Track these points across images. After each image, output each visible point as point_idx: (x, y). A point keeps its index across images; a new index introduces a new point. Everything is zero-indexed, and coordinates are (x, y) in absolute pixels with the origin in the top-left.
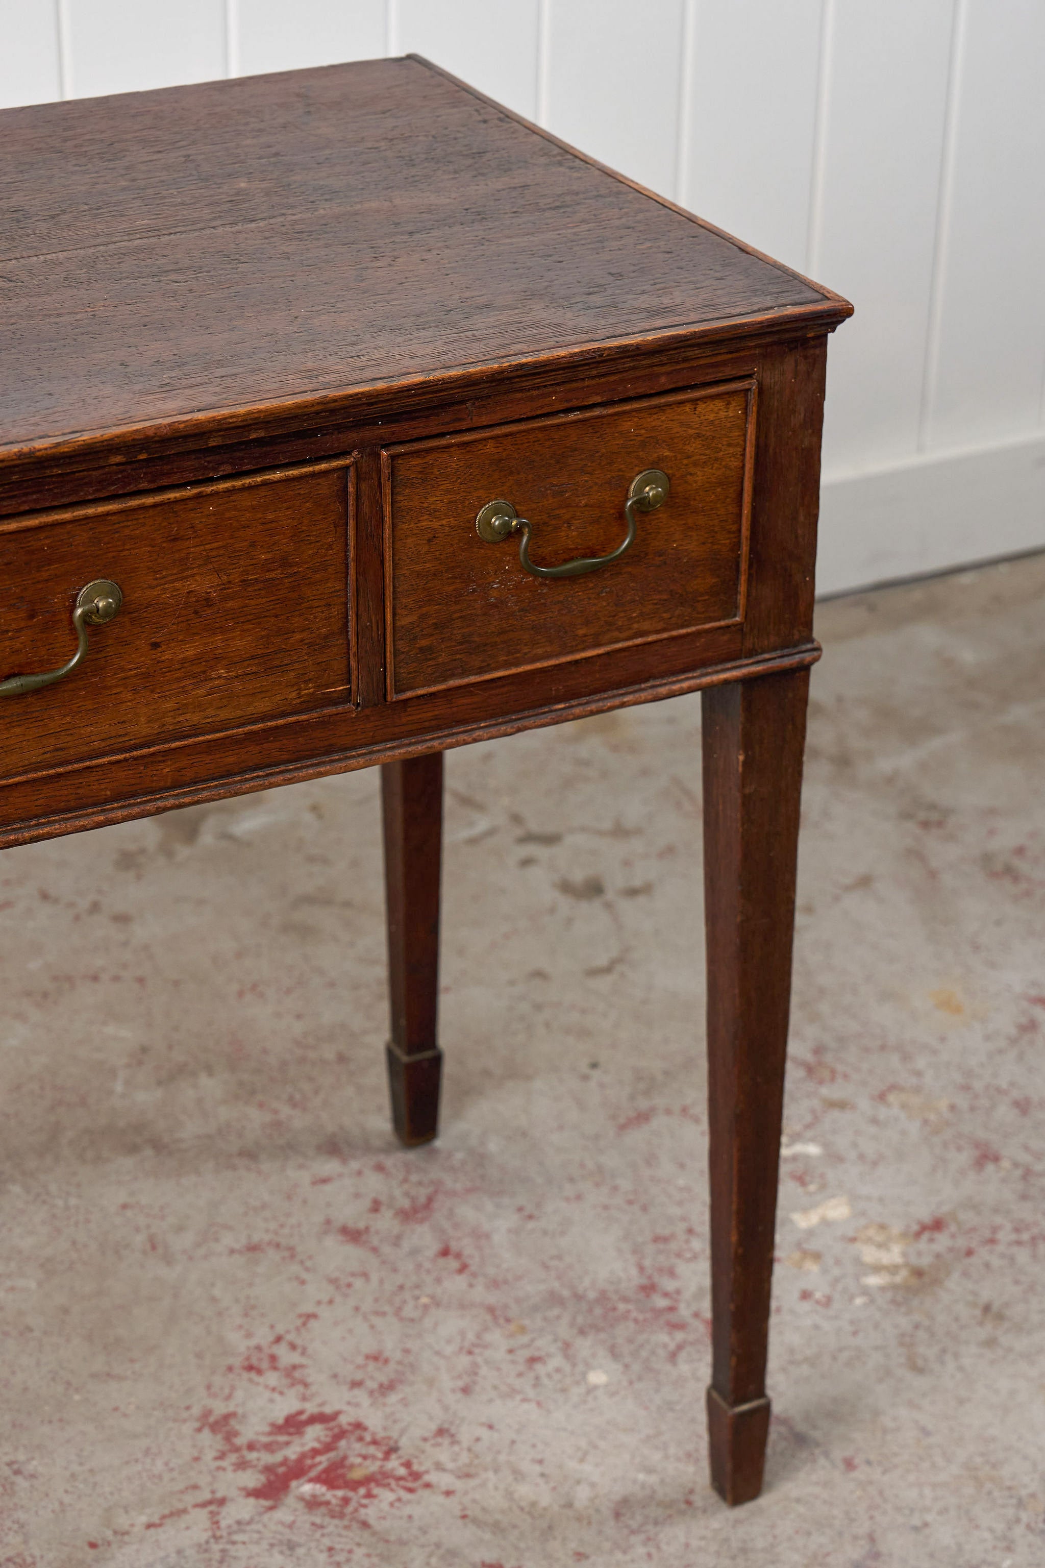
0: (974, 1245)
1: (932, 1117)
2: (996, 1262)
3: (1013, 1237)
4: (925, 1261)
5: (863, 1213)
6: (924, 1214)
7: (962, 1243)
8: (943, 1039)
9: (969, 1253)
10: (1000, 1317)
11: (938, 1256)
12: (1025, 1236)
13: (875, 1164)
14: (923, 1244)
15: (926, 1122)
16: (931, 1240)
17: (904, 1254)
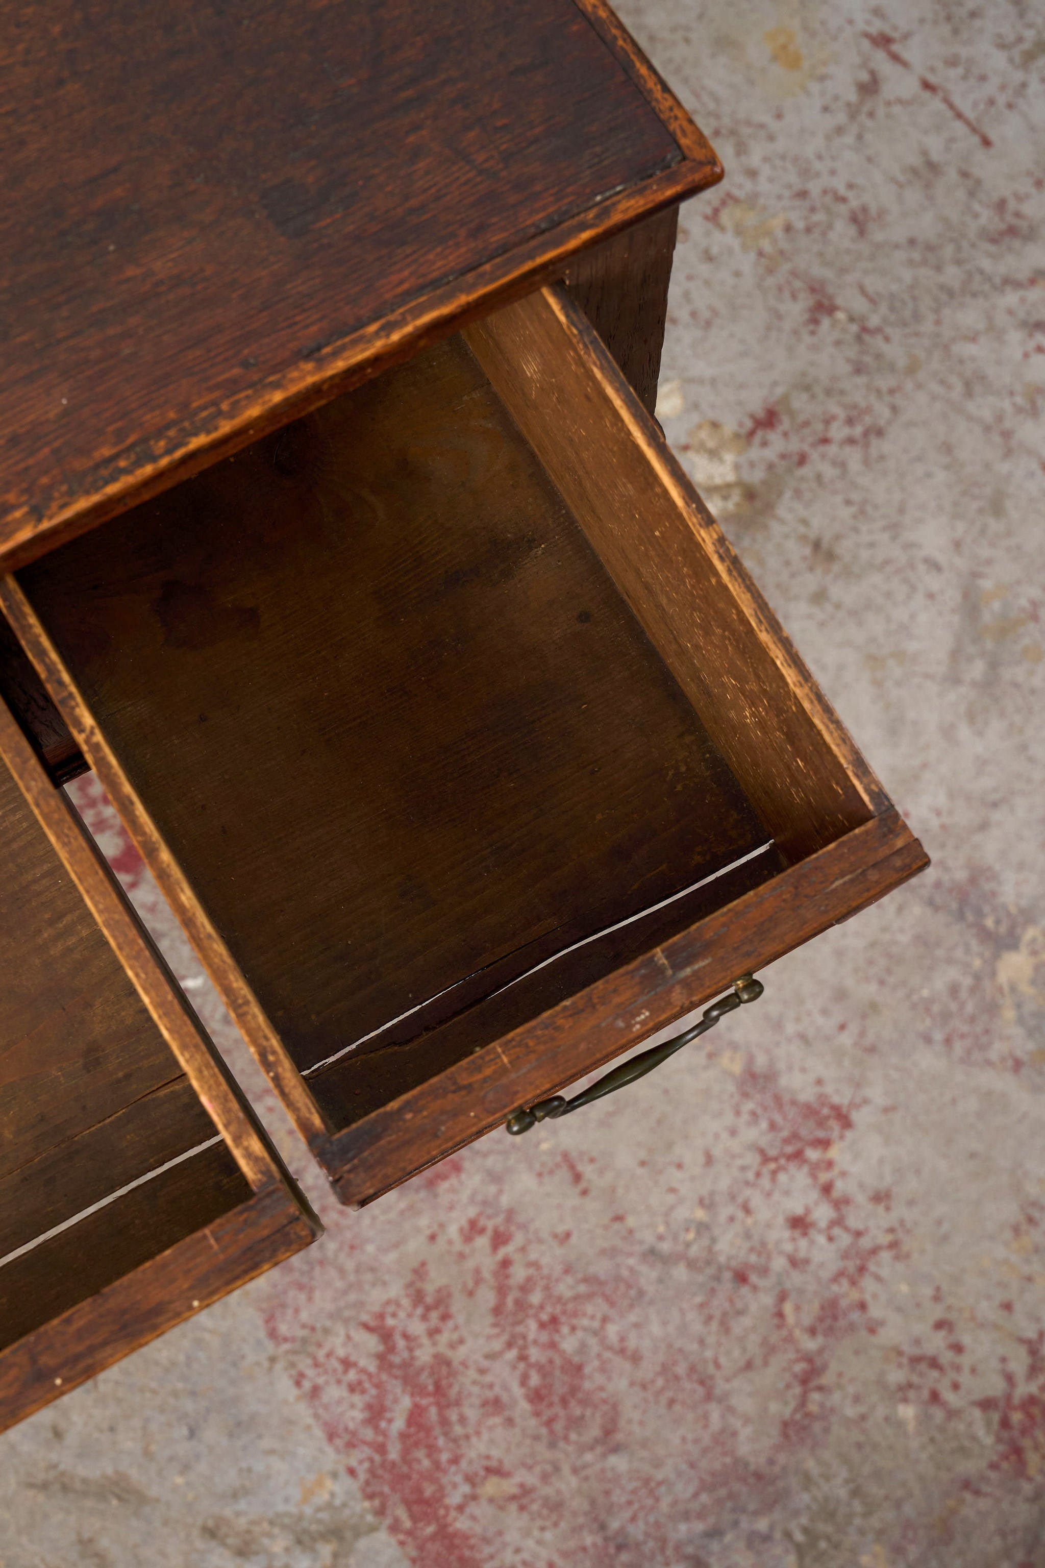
0: (806, 447)
1: (766, 245)
2: (829, 472)
3: (846, 431)
4: (757, 476)
5: (696, 406)
6: (755, 401)
7: (795, 445)
8: (779, 116)
9: (802, 460)
10: (831, 557)
11: (771, 467)
12: (858, 430)
13: (708, 324)
14: (755, 452)
15: (761, 254)
16: (764, 444)
17: (737, 467)
